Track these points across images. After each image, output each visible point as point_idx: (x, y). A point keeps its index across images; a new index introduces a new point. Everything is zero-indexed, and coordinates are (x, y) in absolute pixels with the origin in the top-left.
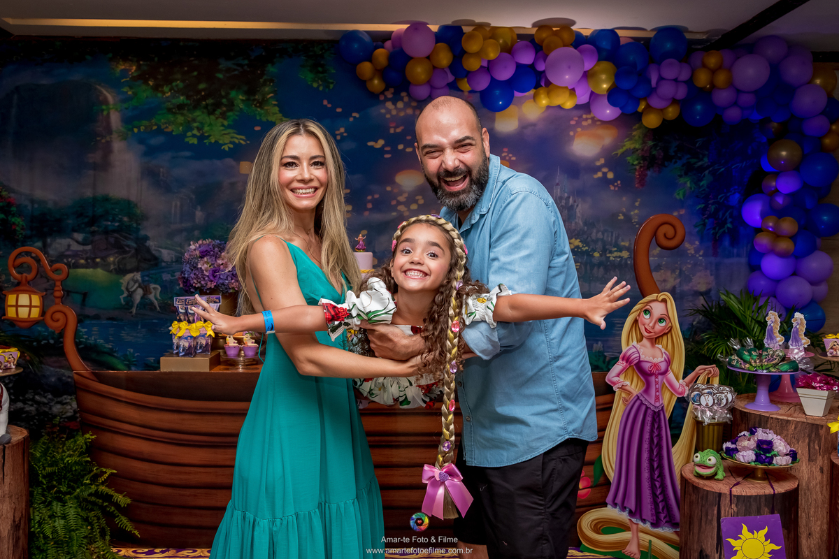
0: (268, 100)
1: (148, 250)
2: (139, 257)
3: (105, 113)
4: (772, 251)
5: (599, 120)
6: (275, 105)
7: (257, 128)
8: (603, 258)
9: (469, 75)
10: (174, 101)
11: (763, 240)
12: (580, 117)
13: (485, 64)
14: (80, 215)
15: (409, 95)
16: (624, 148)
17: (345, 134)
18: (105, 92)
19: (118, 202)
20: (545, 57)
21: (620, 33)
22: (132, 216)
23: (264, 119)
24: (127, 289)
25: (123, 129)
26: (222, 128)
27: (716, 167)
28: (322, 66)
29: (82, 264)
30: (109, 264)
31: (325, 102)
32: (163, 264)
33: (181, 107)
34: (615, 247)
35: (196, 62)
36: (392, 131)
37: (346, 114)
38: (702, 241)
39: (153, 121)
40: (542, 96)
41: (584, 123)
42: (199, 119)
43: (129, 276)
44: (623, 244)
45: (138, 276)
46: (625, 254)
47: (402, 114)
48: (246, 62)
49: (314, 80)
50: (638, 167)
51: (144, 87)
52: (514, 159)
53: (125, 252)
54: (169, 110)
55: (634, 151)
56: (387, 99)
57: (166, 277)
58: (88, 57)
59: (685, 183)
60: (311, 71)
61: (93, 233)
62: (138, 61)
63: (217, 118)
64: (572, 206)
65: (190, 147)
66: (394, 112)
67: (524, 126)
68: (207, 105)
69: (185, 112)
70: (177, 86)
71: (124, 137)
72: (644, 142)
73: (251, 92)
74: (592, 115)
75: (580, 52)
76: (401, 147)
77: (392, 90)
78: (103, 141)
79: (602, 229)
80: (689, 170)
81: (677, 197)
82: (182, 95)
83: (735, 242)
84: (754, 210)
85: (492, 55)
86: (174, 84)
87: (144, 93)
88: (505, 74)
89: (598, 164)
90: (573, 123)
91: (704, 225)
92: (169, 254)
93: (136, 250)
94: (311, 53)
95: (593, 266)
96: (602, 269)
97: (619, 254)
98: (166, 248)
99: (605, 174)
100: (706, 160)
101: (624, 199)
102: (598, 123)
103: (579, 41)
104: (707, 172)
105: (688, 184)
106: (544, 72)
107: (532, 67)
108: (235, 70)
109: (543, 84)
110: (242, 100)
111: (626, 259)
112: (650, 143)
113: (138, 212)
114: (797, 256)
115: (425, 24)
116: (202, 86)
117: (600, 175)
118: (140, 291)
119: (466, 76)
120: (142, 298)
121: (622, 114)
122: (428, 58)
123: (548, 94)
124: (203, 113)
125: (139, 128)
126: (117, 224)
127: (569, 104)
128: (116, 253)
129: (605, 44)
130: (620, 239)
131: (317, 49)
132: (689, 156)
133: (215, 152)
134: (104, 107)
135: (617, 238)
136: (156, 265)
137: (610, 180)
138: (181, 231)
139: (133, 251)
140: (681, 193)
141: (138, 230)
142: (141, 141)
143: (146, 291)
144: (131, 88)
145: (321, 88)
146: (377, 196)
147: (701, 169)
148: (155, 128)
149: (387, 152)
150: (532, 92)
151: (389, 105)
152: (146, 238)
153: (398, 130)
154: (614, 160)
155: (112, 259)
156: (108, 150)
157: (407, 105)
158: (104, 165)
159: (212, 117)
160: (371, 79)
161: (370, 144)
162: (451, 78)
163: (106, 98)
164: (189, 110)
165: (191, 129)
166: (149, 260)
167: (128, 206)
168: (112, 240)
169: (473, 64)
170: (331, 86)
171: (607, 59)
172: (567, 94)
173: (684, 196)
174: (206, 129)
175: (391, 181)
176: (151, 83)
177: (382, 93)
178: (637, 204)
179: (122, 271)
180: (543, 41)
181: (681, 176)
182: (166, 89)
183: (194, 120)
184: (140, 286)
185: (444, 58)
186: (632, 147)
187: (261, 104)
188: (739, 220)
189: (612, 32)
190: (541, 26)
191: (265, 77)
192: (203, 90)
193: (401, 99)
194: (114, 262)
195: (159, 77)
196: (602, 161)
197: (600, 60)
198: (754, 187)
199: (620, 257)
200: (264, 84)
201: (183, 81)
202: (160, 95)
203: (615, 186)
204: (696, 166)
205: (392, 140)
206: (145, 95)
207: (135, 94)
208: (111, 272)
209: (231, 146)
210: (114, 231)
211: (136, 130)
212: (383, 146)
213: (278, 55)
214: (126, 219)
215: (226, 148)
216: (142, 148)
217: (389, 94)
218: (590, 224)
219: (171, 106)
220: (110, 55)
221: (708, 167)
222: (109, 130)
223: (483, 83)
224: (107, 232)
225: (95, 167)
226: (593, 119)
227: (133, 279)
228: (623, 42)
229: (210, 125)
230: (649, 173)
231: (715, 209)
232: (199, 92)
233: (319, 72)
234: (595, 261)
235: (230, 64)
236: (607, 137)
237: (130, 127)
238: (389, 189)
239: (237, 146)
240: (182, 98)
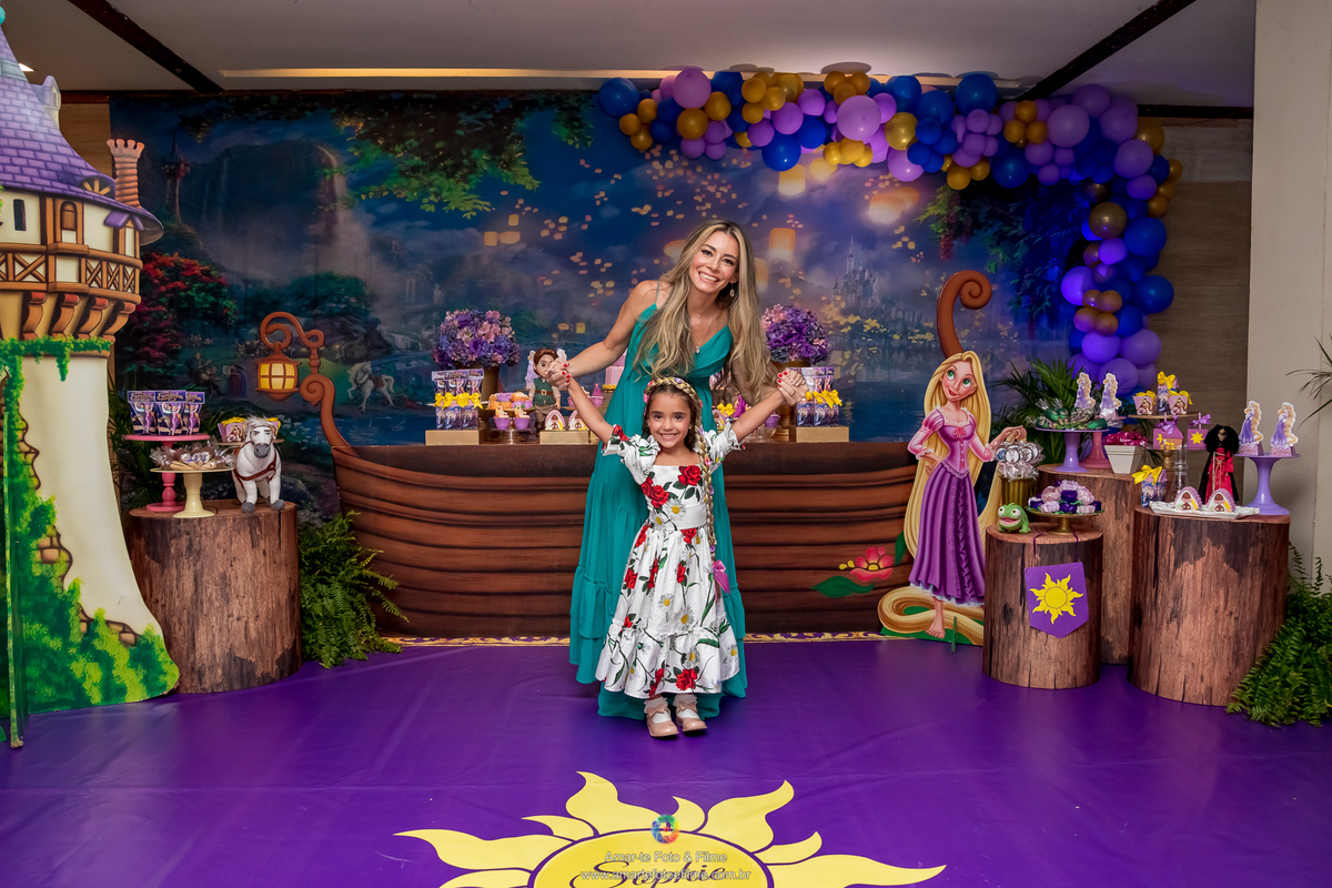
0: (516, 160)
1: (379, 336)
2: (369, 344)
3: (328, 177)
4: (1093, 330)
5: (899, 182)
6: (524, 166)
7: (504, 193)
8: (904, 340)
9: (749, 127)
10: (407, 163)
11: (1084, 317)
12: (876, 178)
13: (768, 116)
14: (300, 296)
15: (680, 153)
16: (927, 214)
17: (606, 199)
18: (328, 154)
19: (343, 281)
20: (837, 107)
21: (922, 80)
22: (360, 296)
23: (512, 183)
24: (356, 381)
25: (348, 196)
26: (463, 193)
27: (1032, 236)
28: (578, 120)
29: (304, 353)
30: (335, 353)
31: (582, 162)
32: (397, 352)
33: (415, 169)
34: (917, 328)
35: (432, 117)
36: (660, 195)
37: (607, 176)
38: (1016, 320)
39: (384, 186)
40: (833, 153)
41: (881, 185)
42: (436, 183)
43: (358, 366)
44: (926, 324)
45: (368, 366)
46: (929, 337)
47: (671, 175)
48: (490, 116)
49: (569, 137)
50: (943, 236)
51: (373, 147)
52: (801, 226)
53: (353, 338)
54: (402, 173)
55: (939, 217)
56: (653, 158)
57: (401, 366)
58: (308, 113)
59: (997, 254)
60: (566, 127)
61: (316, 317)
62: (365, 117)
63: (457, 182)
64: (868, 281)
65: (427, 216)
66: (662, 173)
67: (812, 189)
68: (446, 166)
69: (420, 175)
70: (410, 144)
71: (349, 205)
72: (950, 207)
73: (496, 151)
74: (890, 176)
75: (877, 101)
76: (670, 213)
77: (659, 147)
78: (326, 210)
79: (903, 307)
80: (1001, 239)
81: (988, 270)
82: (417, 155)
83: (1053, 323)
84: (1075, 286)
85: (776, 105)
86: (407, 143)
87: (373, 153)
88: (791, 127)
89: (897, 232)
90: (868, 185)
91: (1019, 302)
92: (403, 340)
93: (365, 335)
94: (565, 106)
95: (892, 350)
96: (902, 354)
97: (922, 336)
98: (399, 333)
99: (905, 244)
100: (1020, 227)
101: (928, 272)
102: (897, 185)
103: (874, 89)
104: (1022, 241)
105: (1001, 256)
106: (835, 124)
107: (821, 119)
108: (478, 126)
109: (834, 138)
110: (486, 161)
111: (930, 342)
112: (957, 208)
113: (368, 291)
114: (1123, 335)
115: (699, 71)
116: (439, 145)
117: (899, 244)
118: (370, 384)
119: (746, 130)
120: (373, 391)
121: (925, 173)
122: (703, 109)
123: (840, 150)
124: (441, 175)
125: (367, 194)
126: (343, 306)
127: (864, 162)
128: (342, 339)
129: (904, 93)
130: (923, 320)
131: (572, 101)
132: (1001, 224)
133: (455, 220)
134: (327, 171)
135: (920, 318)
136: (389, 353)
137: (912, 250)
138: (416, 313)
139: (362, 337)
140: (993, 265)
141: (367, 312)
142: (370, 210)
143: (378, 383)
144: (358, 148)
145: (577, 146)
146: (643, 270)
147: (1015, 239)
148: (385, 194)
149: (655, 220)
150: (821, 149)
151: (656, 165)
152: (377, 322)
153: (667, 194)
154: (916, 228)
155: (337, 347)
156: (331, 221)
157: (677, 165)
158: (328, 238)
159: (451, 180)
160: (637, 134)
161: (635, 210)
162: (729, 132)
163: (328, 160)
164: (424, 173)
165: (428, 195)
166: (381, 348)
167: (355, 286)
168: (338, 325)
169: (754, 115)
170: (589, 143)
171: (908, 110)
172: (862, 149)
173: (996, 270)
174: (445, 194)
175: (660, 254)
176: (380, 142)
177: (648, 150)
178: (942, 279)
179: (349, 360)
180: (834, 89)
181: (992, 246)
182: (398, 148)
183: (431, 185)
184: (370, 378)
185: (721, 109)
186: (937, 212)
187: (508, 165)
188: (1059, 298)
189: (912, 80)
190: (831, 72)
191: (512, 134)
192: (441, 149)
193: (670, 158)
194: (340, 350)
195: (390, 135)
196: (902, 229)
197: (898, 110)
198: (1074, 258)
199: (923, 340)
200: (512, 141)
201: (417, 139)
202: (391, 155)
203: (917, 258)
204: (1010, 234)
205: (661, 206)
206: (374, 156)
207: (362, 155)
208: (337, 361)
209: (474, 214)
210: (339, 314)
211: (363, 197)
212: (650, 212)
213: (527, 108)
214: (353, 300)
215: (468, 216)
216: (371, 217)
217: (656, 152)
218: (889, 301)
219: (404, 169)
220: (334, 110)
221: (1023, 236)
222: (333, 198)
223: (766, 138)
224: (331, 315)
225: (317, 240)
226: (891, 180)
227: (362, 370)
228: (924, 91)
229: (450, 189)
230: (955, 243)
231: (1031, 284)
232: (437, 151)
233: (575, 127)
234: (895, 345)
235: (471, 119)
236: (908, 201)
237: (357, 193)
238: (656, 262)
239: (481, 214)
240: (416, 158)
